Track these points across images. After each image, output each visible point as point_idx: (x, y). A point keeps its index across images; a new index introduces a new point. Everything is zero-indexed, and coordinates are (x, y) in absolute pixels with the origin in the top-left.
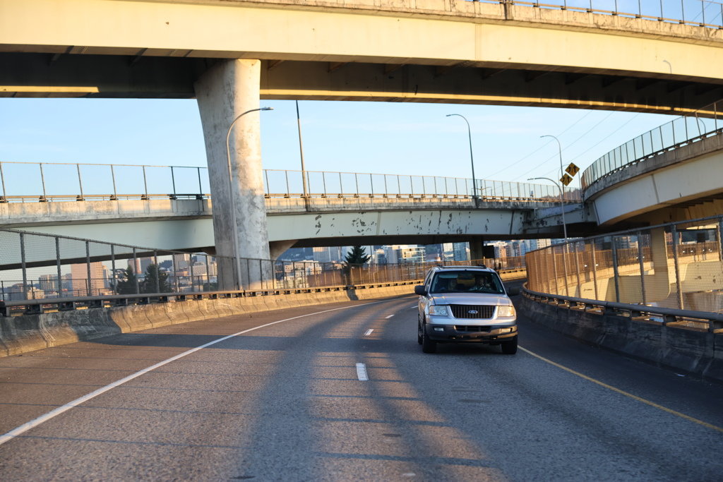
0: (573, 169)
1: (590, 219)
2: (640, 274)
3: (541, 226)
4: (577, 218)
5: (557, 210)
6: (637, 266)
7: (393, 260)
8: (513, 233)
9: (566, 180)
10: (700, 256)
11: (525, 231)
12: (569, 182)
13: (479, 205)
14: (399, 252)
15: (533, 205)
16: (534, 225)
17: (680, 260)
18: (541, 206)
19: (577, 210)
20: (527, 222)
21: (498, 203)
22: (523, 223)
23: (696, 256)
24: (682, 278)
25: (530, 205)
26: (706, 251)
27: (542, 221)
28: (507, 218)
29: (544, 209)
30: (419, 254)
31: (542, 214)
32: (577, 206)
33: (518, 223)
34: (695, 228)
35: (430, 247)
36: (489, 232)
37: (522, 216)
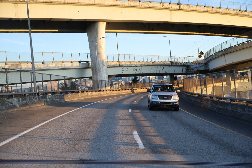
0: (202, 53)
1: (207, 69)
2: (222, 86)
3: (192, 71)
4: (203, 68)
5: (197, 66)
6: (221, 83)
7: (147, 81)
8: (183, 73)
9: (200, 56)
10: (243, 80)
11: (187, 72)
12: (201, 57)
13: (172, 64)
14: (149, 78)
16: (190, 70)
17: (236, 81)
18: (192, 64)
19: (203, 66)
20: (187, 70)
21: (178, 64)
22: (186, 70)
23: (241, 80)
24: (237, 87)
25: (188, 64)
26: (244, 79)
27: (192, 69)
28: (181, 68)
29: (193, 65)
30: (156, 79)
31: (192, 67)
32: (203, 65)
34: (241, 71)
35: (159, 77)
36: (176, 72)
37: (186, 68)
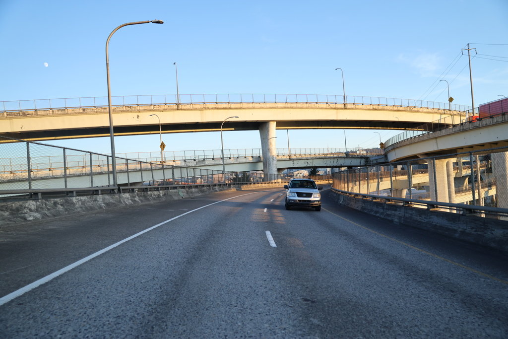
1: (387, 161)
4: (383, 160)
5: (377, 158)
8: (361, 165)
11: (366, 164)
16: (369, 162)
20: (367, 161)
21: (355, 155)
25: (367, 156)
28: (359, 160)
29: (372, 157)
31: (371, 159)
32: (383, 156)
33: (363, 161)
36: (352, 165)
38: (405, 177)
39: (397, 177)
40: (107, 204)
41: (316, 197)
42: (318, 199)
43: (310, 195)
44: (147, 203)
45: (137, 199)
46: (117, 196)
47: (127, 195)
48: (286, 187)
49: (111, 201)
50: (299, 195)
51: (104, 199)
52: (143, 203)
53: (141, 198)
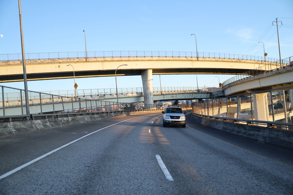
0: (220, 84)
1: (224, 95)
3: (214, 96)
4: (221, 95)
5: (217, 93)
8: (207, 98)
9: (220, 86)
11: (210, 97)
13: (199, 92)
15: (212, 91)
16: (212, 96)
18: (214, 92)
20: (211, 95)
21: (203, 92)
28: (206, 95)
31: (214, 94)
32: (221, 92)
33: (208, 95)
36: (201, 98)
37: (210, 94)
38: (236, 105)
39: (230, 105)
40: (18, 130)
41: (182, 118)
42: (184, 120)
43: (178, 117)
44: (57, 127)
45: (48, 124)
46: (29, 122)
47: (39, 121)
48: (163, 112)
49: (23, 126)
50: (172, 117)
51: (14, 126)
52: (53, 127)
53: (52, 123)
